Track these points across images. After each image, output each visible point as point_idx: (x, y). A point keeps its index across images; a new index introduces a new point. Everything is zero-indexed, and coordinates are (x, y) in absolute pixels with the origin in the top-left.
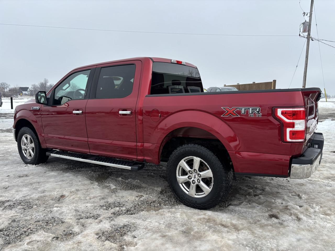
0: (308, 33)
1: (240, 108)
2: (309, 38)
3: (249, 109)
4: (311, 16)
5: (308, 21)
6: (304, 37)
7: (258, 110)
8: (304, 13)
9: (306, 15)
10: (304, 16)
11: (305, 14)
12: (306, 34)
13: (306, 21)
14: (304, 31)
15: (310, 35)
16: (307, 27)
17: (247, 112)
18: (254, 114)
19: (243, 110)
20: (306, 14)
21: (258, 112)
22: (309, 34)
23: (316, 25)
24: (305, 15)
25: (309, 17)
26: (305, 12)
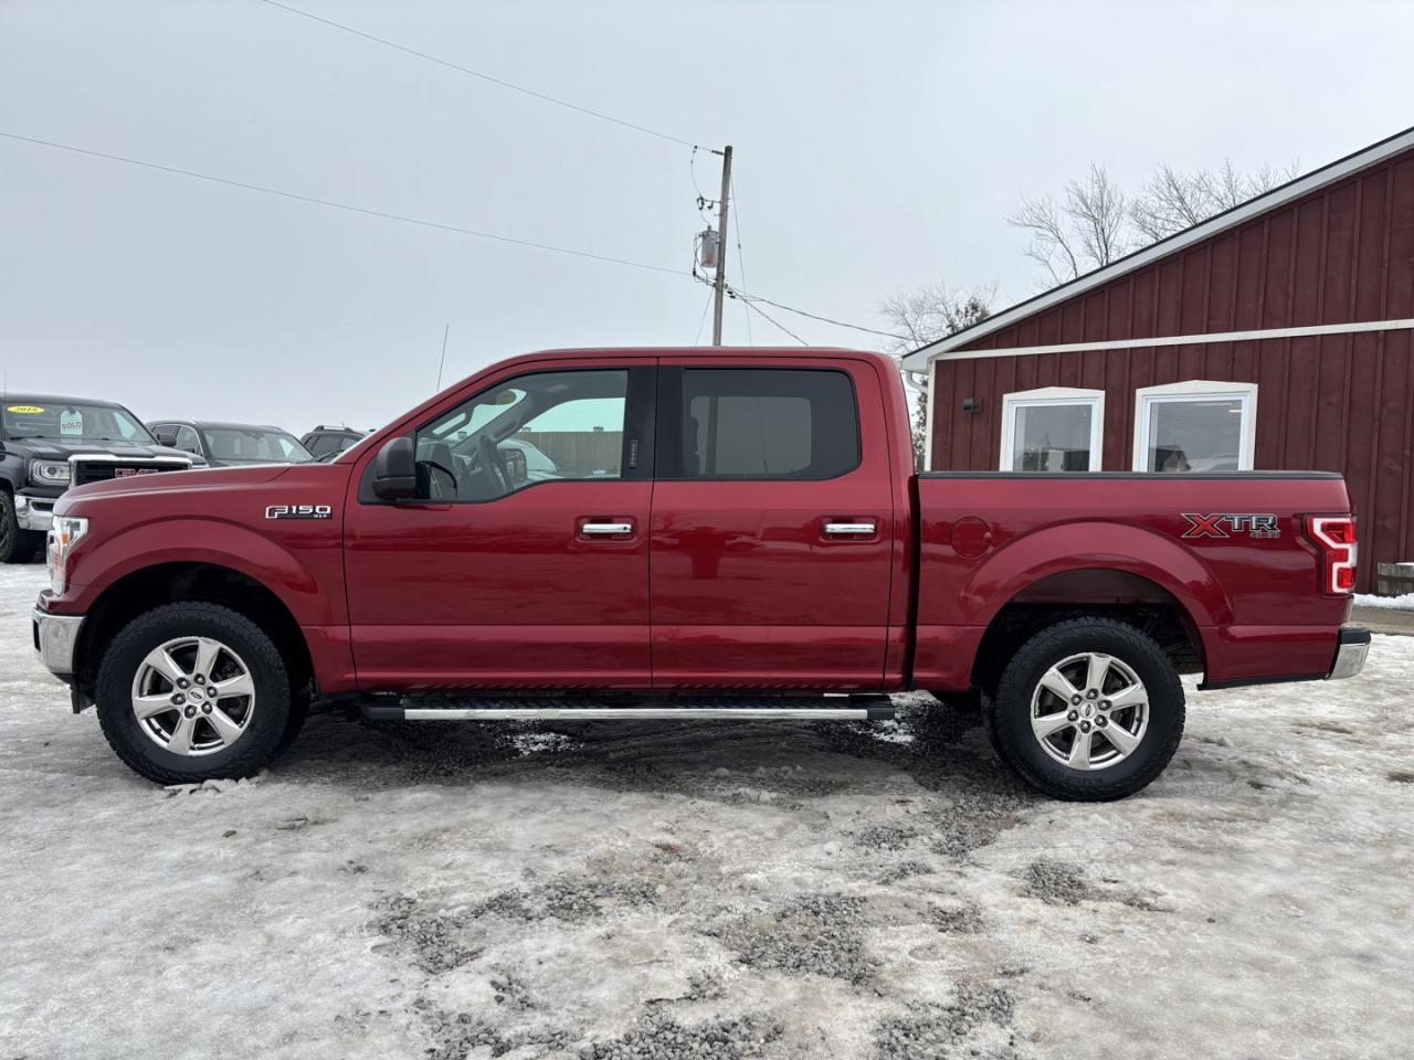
0: (718, 269)
1: (1229, 515)
2: (719, 285)
3: (1250, 518)
4: (723, 214)
5: (716, 228)
6: (707, 282)
7: (1270, 522)
8: (702, 199)
9: (710, 207)
10: (701, 209)
11: (703, 204)
12: (712, 272)
13: (709, 227)
14: (707, 262)
15: (723, 277)
16: (714, 248)
17: (1247, 525)
18: (1263, 530)
19: (1236, 520)
20: (707, 204)
21: (1271, 525)
22: (720, 275)
23: (739, 246)
24: (705, 207)
25: (718, 218)
26: (705, 198)
